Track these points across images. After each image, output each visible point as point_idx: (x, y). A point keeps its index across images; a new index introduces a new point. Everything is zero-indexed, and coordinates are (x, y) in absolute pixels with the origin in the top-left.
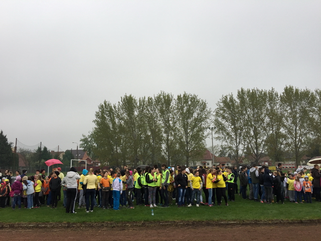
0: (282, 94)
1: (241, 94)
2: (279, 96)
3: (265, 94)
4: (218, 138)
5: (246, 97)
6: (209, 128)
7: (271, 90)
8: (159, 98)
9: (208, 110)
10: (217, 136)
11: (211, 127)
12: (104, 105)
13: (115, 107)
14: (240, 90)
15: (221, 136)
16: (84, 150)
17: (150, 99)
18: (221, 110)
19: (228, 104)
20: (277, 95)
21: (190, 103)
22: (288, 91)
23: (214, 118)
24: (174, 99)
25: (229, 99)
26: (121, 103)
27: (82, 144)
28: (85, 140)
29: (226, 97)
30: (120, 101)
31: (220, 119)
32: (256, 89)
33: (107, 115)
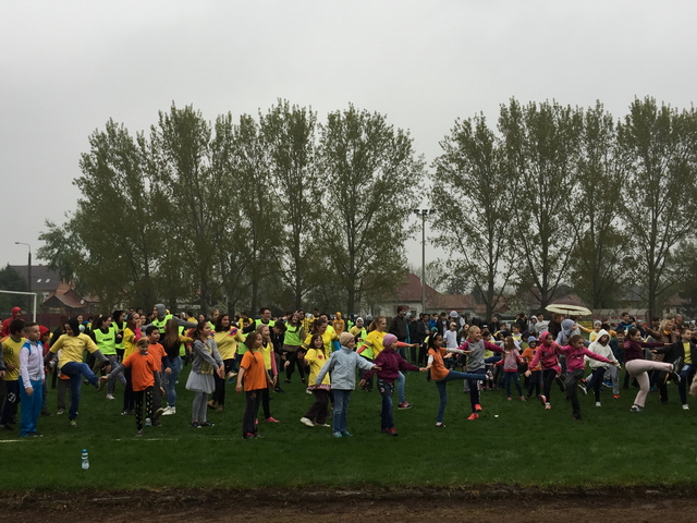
0: (624, 122)
1: (510, 118)
2: (615, 126)
3: (577, 118)
4: (440, 241)
5: (523, 125)
6: (416, 211)
7: (594, 108)
8: (273, 118)
9: (416, 159)
10: (437, 234)
11: (421, 208)
12: (107, 134)
13: (141, 142)
14: (508, 106)
15: (449, 234)
16: (51, 267)
17: (246, 122)
18: (452, 160)
19: (472, 144)
20: (611, 124)
21: (364, 137)
22: (642, 113)
23: (432, 184)
24: (320, 125)
25: (474, 130)
26: (160, 130)
27: (47, 249)
28: (55, 238)
29: (467, 124)
30: (156, 125)
31: (448, 188)
32: (551, 104)
33: (116, 163)
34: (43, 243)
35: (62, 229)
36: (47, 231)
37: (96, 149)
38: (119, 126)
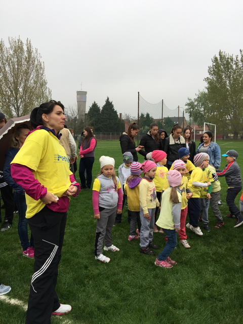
12: (219, 57)
13: (232, 59)
28: (191, 105)
34: (187, 107)
35: (193, 101)
36: (188, 102)
37: (215, 64)
38: (223, 53)
